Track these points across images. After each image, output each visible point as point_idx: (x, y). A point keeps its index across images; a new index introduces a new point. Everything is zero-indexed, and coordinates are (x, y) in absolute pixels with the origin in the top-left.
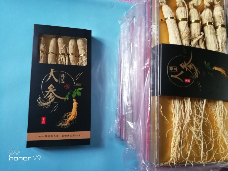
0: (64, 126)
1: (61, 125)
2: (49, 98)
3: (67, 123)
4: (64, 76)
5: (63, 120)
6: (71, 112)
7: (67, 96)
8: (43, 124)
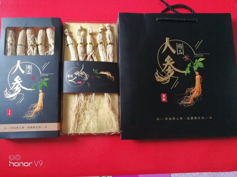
0: (29, 118)
1: (27, 116)
2: (15, 90)
3: (33, 114)
4: (31, 67)
5: (29, 111)
6: (37, 103)
7: (34, 87)
8: (9, 116)
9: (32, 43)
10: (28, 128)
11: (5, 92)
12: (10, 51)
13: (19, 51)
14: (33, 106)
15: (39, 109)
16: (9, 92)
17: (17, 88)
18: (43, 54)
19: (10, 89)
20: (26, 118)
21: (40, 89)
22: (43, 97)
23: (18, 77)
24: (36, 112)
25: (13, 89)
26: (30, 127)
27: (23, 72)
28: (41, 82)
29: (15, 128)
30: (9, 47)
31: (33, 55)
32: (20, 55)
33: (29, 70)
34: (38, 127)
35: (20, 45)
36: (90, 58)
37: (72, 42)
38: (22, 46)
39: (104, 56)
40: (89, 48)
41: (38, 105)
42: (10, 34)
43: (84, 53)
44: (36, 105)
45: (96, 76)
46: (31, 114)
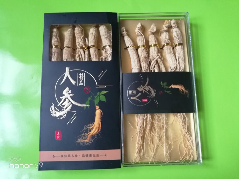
0: (84, 143)
1: (81, 141)
2: (64, 105)
3: (88, 138)
4: (84, 75)
5: (83, 134)
6: (93, 124)
7: (88, 102)
8: (58, 140)
9: (83, 45)
10: (83, 156)
11: (51, 108)
12: (55, 55)
13: (66, 55)
14: (88, 127)
15: (96, 131)
16: (57, 109)
17: (66, 104)
18: (97, 60)
19: (58, 105)
20: (79, 143)
21: (97, 105)
22: (101, 116)
23: (67, 89)
24: (92, 135)
25: (61, 104)
26: (85, 155)
27: (73, 82)
28: (97, 95)
29: (65, 156)
30: (54, 50)
31: (84, 60)
32: (68, 60)
33: (81, 80)
34: (96, 156)
35: (67, 47)
36: (155, 63)
37: (132, 43)
38: (70, 49)
39: (174, 61)
40: (153, 51)
41: (94, 125)
42: (54, 34)
43: (147, 57)
44: (92, 125)
45: (166, 91)
46: (86, 138)
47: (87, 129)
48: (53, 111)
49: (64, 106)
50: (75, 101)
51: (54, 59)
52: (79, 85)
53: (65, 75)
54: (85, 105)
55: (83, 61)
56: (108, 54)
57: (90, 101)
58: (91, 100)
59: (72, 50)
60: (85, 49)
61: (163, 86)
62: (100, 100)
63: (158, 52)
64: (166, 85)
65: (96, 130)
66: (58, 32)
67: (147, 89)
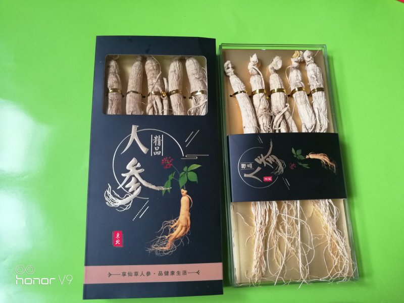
0: (162, 252)
1: (156, 248)
3: (169, 244)
4: (161, 139)
5: (160, 237)
6: (177, 219)
7: (168, 183)
8: (117, 247)
9: (160, 89)
10: (160, 274)
11: (107, 192)
12: (114, 104)
13: (132, 105)
14: (169, 224)
15: (182, 231)
16: (115, 194)
17: (132, 185)
18: (182, 114)
19: (118, 188)
20: (153, 252)
21: (183, 188)
22: (190, 206)
23: (134, 161)
24: (175, 239)
25: (124, 186)
26: (163, 273)
27: (144, 150)
28: (183, 171)
29: (130, 274)
30: (111, 96)
31: (161, 114)
32: (135, 113)
33: (157, 146)
34: (181, 273)
35: (134, 92)
36: (281, 119)
37: (242, 88)
38: (137, 94)
39: (311, 116)
40: (278, 99)
41: (179, 222)
42: (112, 70)
43: (268, 109)
44: (176, 222)
45: (300, 164)
46: (165, 243)
47: (167, 228)
48: (109, 198)
49: (128, 189)
50: (147, 181)
51: (111, 111)
52: (153, 154)
53: (130, 137)
54: (163, 189)
55: (158, 116)
56: (200, 105)
57: (172, 181)
58: (173, 179)
59: (141, 97)
60: (163, 97)
61: (295, 156)
62: (188, 180)
63: (286, 102)
64: (301, 154)
65: (182, 229)
66: (118, 66)
67: (271, 160)
